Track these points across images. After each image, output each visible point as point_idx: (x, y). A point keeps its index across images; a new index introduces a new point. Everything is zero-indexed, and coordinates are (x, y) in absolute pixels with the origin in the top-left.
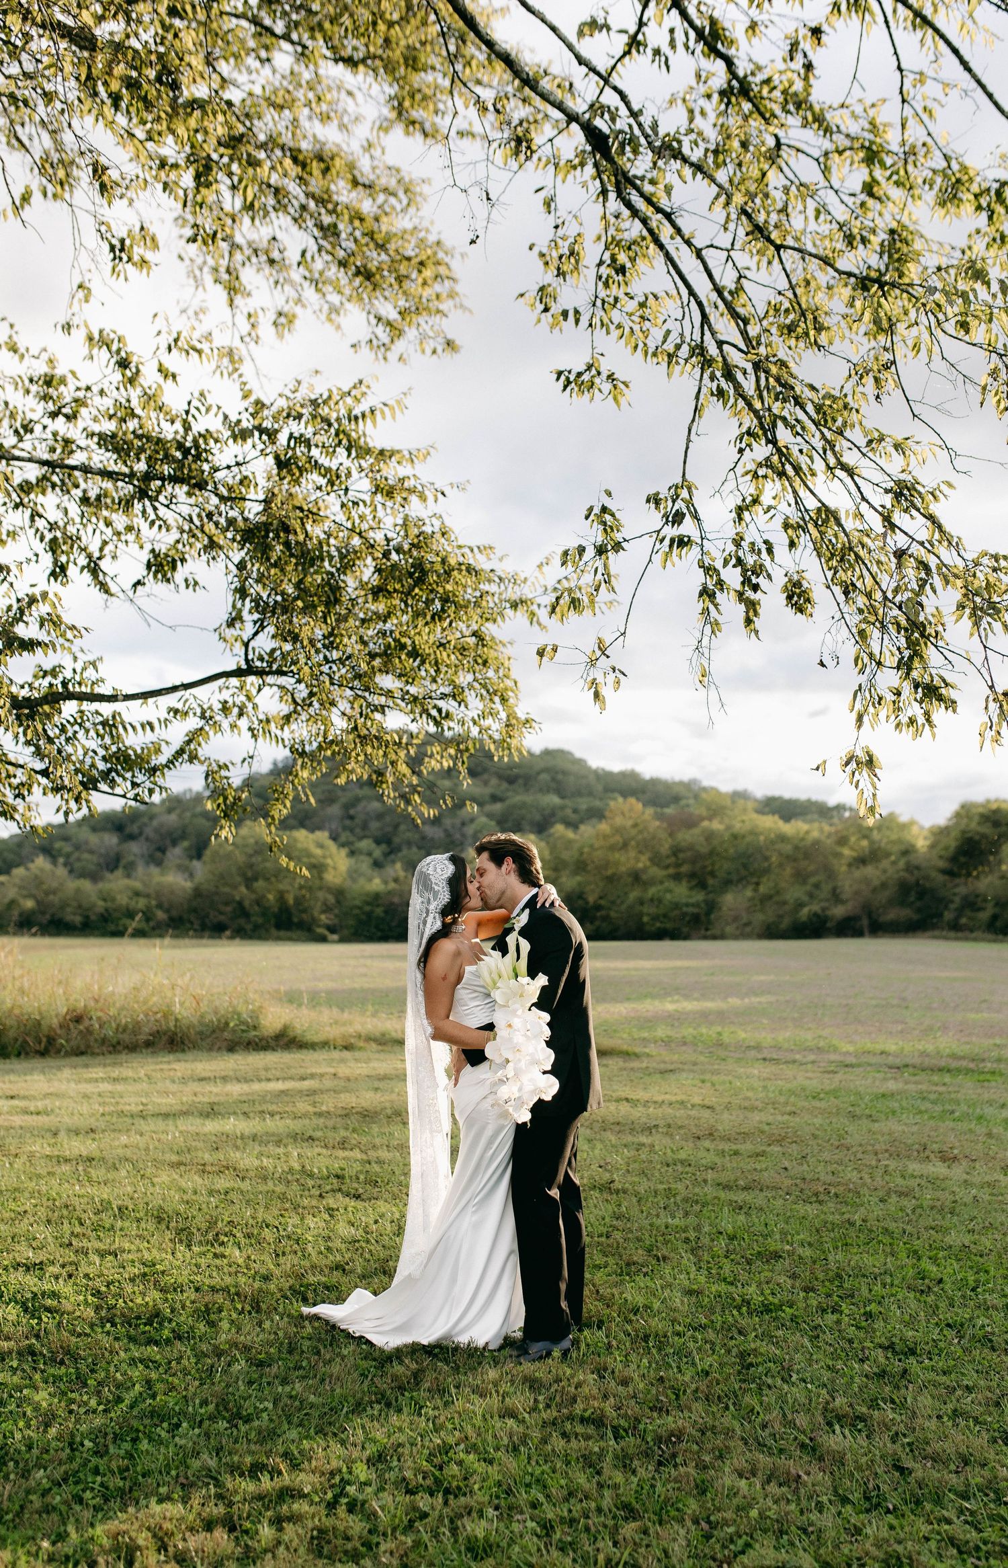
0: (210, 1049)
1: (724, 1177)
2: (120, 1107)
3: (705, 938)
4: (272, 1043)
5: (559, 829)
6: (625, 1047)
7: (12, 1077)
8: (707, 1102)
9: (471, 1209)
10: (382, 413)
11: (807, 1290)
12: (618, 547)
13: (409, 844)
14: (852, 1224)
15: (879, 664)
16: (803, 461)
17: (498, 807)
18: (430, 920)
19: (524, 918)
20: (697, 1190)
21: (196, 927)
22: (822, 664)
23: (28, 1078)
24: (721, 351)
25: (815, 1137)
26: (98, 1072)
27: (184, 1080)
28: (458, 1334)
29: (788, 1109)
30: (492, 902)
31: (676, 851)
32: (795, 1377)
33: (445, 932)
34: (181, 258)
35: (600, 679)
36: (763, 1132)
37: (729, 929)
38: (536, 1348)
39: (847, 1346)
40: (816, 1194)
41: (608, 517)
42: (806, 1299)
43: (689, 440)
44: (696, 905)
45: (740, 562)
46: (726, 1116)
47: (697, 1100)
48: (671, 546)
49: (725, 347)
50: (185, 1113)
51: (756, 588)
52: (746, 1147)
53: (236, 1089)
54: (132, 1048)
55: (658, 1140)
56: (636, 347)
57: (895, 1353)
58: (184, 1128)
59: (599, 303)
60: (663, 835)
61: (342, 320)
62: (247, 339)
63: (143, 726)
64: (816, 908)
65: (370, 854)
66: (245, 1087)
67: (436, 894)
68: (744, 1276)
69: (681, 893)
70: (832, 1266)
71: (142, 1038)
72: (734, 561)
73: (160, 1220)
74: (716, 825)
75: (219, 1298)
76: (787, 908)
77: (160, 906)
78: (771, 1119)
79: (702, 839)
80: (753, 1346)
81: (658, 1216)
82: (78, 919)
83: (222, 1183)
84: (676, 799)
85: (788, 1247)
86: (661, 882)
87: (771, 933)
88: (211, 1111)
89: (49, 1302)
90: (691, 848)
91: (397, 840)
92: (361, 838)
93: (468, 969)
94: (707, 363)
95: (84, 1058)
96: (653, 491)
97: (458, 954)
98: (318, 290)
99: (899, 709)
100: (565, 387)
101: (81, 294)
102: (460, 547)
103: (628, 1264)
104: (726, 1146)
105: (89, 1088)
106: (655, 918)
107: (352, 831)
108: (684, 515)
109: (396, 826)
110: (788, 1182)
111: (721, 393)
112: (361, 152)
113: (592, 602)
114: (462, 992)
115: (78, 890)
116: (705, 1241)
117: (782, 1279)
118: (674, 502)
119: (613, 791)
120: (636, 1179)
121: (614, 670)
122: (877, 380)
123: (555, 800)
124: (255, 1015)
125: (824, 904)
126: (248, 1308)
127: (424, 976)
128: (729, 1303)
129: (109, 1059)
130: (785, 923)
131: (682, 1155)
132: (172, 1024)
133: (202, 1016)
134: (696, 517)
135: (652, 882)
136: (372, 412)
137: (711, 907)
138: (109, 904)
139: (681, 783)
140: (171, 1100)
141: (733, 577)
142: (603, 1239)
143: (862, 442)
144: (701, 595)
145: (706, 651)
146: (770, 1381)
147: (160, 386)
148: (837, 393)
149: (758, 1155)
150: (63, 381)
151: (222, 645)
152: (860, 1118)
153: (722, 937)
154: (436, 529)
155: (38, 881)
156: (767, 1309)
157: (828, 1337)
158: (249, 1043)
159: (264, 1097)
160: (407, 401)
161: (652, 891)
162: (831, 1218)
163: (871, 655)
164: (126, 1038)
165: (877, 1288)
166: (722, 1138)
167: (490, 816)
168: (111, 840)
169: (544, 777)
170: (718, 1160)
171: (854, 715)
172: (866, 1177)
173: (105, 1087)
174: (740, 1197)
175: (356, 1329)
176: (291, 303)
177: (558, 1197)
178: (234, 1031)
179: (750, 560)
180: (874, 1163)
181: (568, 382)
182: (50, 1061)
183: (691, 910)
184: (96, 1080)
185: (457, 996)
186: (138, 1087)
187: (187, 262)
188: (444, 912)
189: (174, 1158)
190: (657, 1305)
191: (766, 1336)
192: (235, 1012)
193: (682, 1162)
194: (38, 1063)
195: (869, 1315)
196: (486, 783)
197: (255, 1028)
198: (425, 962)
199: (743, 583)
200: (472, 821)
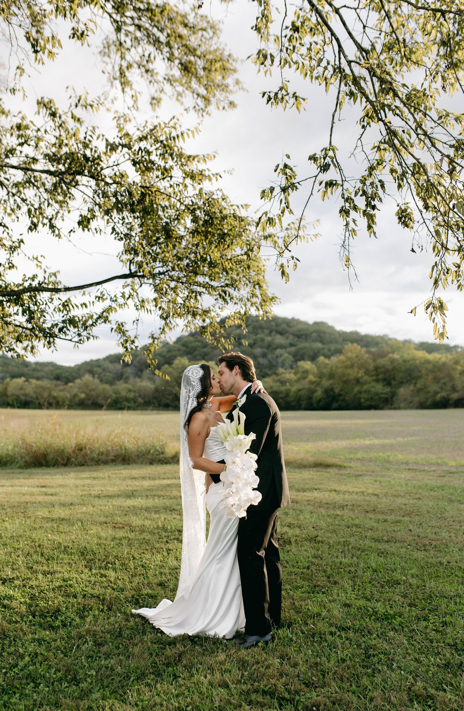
0: (142, 463)
1: (376, 535)
2: (90, 492)
3: (391, 409)
4: (171, 461)
5: (321, 359)
6: (339, 463)
7: (47, 477)
8: (376, 492)
9: (215, 562)
10: (188, 134)
11: (410, 605)
12: (293, 186)
14: (441, 564)
15: (447, 249)
16: (405, 137)
17: (293, 349)
18: (190, 402)
19: (242, 401)
20: (361, 542)
21: (156, 405)
22: (413, 251)
23: (54, 477)
24: (350, 67)
25: (428, 512)
26: (86, 474)
27: (124, 479)
28: (209, 630)
29: (417, 496)
30: (226, 390)
31: (376, 368)
32: (395, 665)
33: (199, 408)
34: (103, 72)
35: (285, 264)
36: (402, 509)
37: (402, 405)
38: (252, 639)
39: (429, 644)
40: (424, 546)
41: (288, 171)
42: (410, 611)
43: (333, 123)
44: (386, 393)
45: (364, 193)
46: (384, 500)
47: (370, 491)
48: (326, 187)
49: (353, 64)
50: (118, 496)
51: (374, 207)
52: (390, 518)
53: (147, 483)
54: (106, 463)
55: (346, 513)
56: (306, 74)
57: (457, 650)
58: (115, 503)
59: (285, 50)
60: (370, 361)
61: (183, 99)
62: (132, 109)
63: (81, 305)
64: (444, 394)
66: (152, 483)
67: (193, 387)
68: (377, 595)
69: (379, 388)
70: (428, 590)
71: (111, 457)
72: (361, 193)
73: (83, 554)
74: (396, 356)
75: (92, 602)
76: (430, 395)
77: (140, 396)
78: (407, 502)
79: (389, 363)
80: (374, 642)
81: (337, 557)
82: (104, 402)
83: (121, 534)
84: (377, 344)
85: (404, 578)
86: (370, 383)
87: (422, 406)
88: (131, 495)
89: (6, 602)
90: (383, 366)
93: (212, 429)
94: (344, 77)
95: (83, 467)
96: (312, 154)
97: (207, 420)
98: (171, 85)
99: (459, 276)
100: (268, 101)
101: (19, 71)
102: (232, 206)
103: (315, 587)
104: (381, 517)
105: (79, 482)
106: (367, 400)
108: (329, 165)
110: (410, 538)
111: (351, 94)
112: (190, 11)
113: (280, 220)
114: (209, 442)
115: (104, 389)
116: (360, 573)
117: (397, 598)
118: (324, 158)
119: (347, 340)
120: (330, 535)
121: (293, 258)
122: (443, 78)
123: (319, 345)
124: (163, 447)
125: (448, 393)
126: (106, 608)
127: (188, 433)
128: (364, 612)
129: (94, 468)
130: (429, 402)
131: (357, 522)
132: (123, 452)
133: (138, 448)
134: (338, 166)
135: (365, 383)
136: (182, 134)
137: (394, 394)
138: (118, 396)
139: (379, 337)
140: (116, 489)
141: (361, 202)
142: (305, 570)
143: (436, 118)
144: (340, 212)
145: (347, 247)
146: (380, 668)
147: (78, 129)
148: (419, 88)
149: (397, 522)
150: (27, 127)
151: (122, 263)
152: (454, 502)
153: (399, 408)
154: (220, 197)
155: (86, 385)
156: (386, 617)
157: (418, 638)
158: (159, 461)
159: (158, 488)
160: (200, 128)
161: (365, 387)
162: (430, 560)
163: (442, 245)
164: (103, 458)
165: (452, 605)
166: (379, 512)
167: (290, 353)
169: (314, 334)
170: (375, 525)
171: (433, 280)
172: (453, 535)
173: (88, 481)
174: (382, 546)
175: (157, 624)
176: (158, 92)
177: (263, 556)
178: (153, 455)
179: (370, 191)
180: (458, 527)
181: (269, 99)
182: (67, 469)
183: (383, 396)
184: (83, 478)
185: (206, 444)
186: (103, 482)
187: (107, 75)
188: (198, 397)
189: (103, 519)
190: (324, 613)
191: (382, 635)
192: (153, 446)
193: (356, 526)
194: (62, 470)
195: (445, 624)
196: (287, 338)
197: (163, 453)
198: (188, 425)
199: (367, 205)
200: (281, 355)
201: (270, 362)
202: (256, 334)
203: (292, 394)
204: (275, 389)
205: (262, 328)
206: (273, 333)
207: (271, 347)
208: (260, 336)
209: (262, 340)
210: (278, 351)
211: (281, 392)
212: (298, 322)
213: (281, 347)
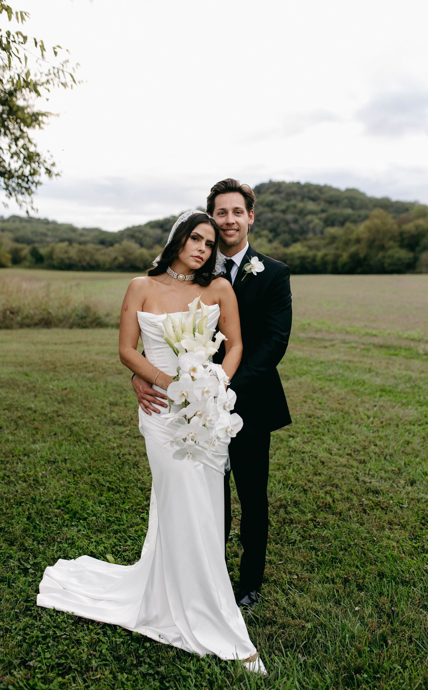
3: (413, 273)
5: (348, 224)
13: (284, 232)
17: (324, 215)
31: (402, 234)
37: (424, 269)
44: (410, 259)
60: (395, 227)
65: (267, 236)
69: (404, 254)
74: (421, 222)
79: (415, 228)
82: (141, 265)
84: (406, 210)
86: (394, 249)
90: (409, 232)
91: (279, 230)
92: (263, 229)
106: (390, 265)
107: (259, 226)
109: (278, 225)
115: (142, 254)
119: (376, 207)
123: (349, 211)
135: (390, 248)
137: (416, 259)
139: (410, 203)
153: (420, 273)
155: (125, 250)
161: (390, 252)
167: (320, 219)
168: (158, 232)
169: (346, 201)
183: (406, 261)
196: (319, 204)
200: (311, 221)
201: (302, 228)
202: (289, 200)
203: (318, 258)
204: (303, 254)
205: (294, 194)
206: (306, 200)
207: (302, 213)
208: (293, 202)
209: (295, 206)
210: (309, 218)
211: (308, 257)
212: (330, 189)
213: (312, 213)
